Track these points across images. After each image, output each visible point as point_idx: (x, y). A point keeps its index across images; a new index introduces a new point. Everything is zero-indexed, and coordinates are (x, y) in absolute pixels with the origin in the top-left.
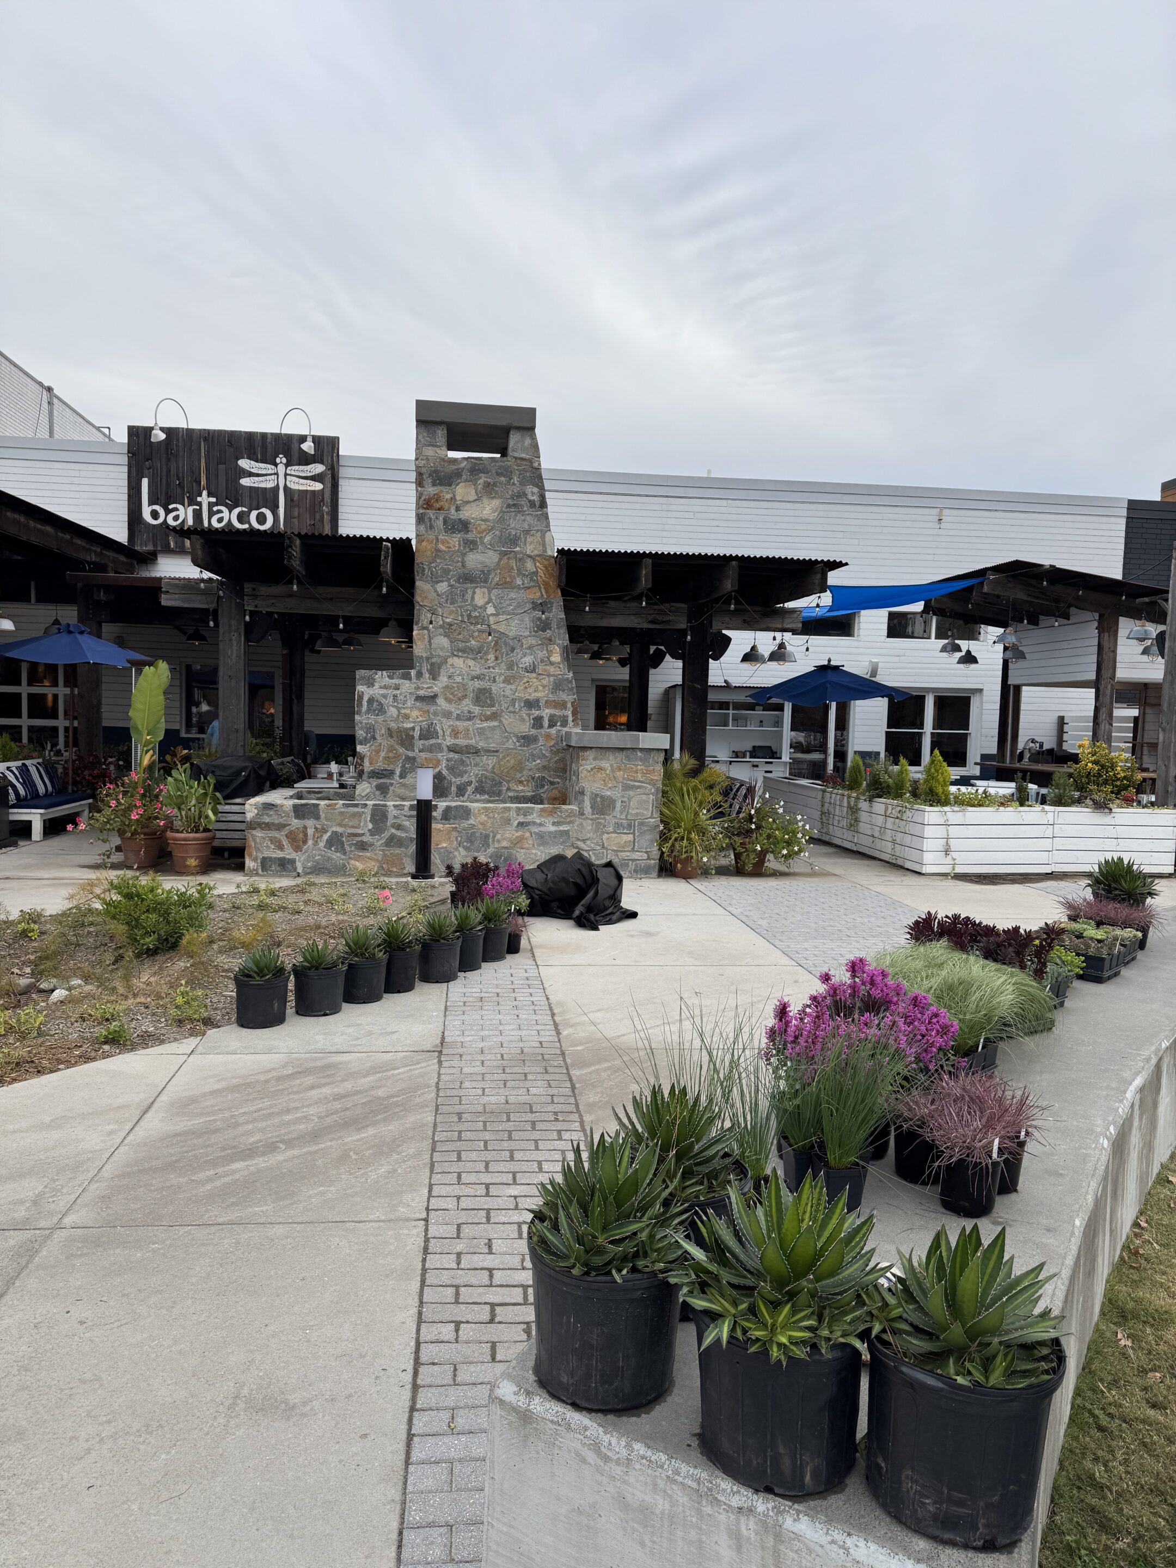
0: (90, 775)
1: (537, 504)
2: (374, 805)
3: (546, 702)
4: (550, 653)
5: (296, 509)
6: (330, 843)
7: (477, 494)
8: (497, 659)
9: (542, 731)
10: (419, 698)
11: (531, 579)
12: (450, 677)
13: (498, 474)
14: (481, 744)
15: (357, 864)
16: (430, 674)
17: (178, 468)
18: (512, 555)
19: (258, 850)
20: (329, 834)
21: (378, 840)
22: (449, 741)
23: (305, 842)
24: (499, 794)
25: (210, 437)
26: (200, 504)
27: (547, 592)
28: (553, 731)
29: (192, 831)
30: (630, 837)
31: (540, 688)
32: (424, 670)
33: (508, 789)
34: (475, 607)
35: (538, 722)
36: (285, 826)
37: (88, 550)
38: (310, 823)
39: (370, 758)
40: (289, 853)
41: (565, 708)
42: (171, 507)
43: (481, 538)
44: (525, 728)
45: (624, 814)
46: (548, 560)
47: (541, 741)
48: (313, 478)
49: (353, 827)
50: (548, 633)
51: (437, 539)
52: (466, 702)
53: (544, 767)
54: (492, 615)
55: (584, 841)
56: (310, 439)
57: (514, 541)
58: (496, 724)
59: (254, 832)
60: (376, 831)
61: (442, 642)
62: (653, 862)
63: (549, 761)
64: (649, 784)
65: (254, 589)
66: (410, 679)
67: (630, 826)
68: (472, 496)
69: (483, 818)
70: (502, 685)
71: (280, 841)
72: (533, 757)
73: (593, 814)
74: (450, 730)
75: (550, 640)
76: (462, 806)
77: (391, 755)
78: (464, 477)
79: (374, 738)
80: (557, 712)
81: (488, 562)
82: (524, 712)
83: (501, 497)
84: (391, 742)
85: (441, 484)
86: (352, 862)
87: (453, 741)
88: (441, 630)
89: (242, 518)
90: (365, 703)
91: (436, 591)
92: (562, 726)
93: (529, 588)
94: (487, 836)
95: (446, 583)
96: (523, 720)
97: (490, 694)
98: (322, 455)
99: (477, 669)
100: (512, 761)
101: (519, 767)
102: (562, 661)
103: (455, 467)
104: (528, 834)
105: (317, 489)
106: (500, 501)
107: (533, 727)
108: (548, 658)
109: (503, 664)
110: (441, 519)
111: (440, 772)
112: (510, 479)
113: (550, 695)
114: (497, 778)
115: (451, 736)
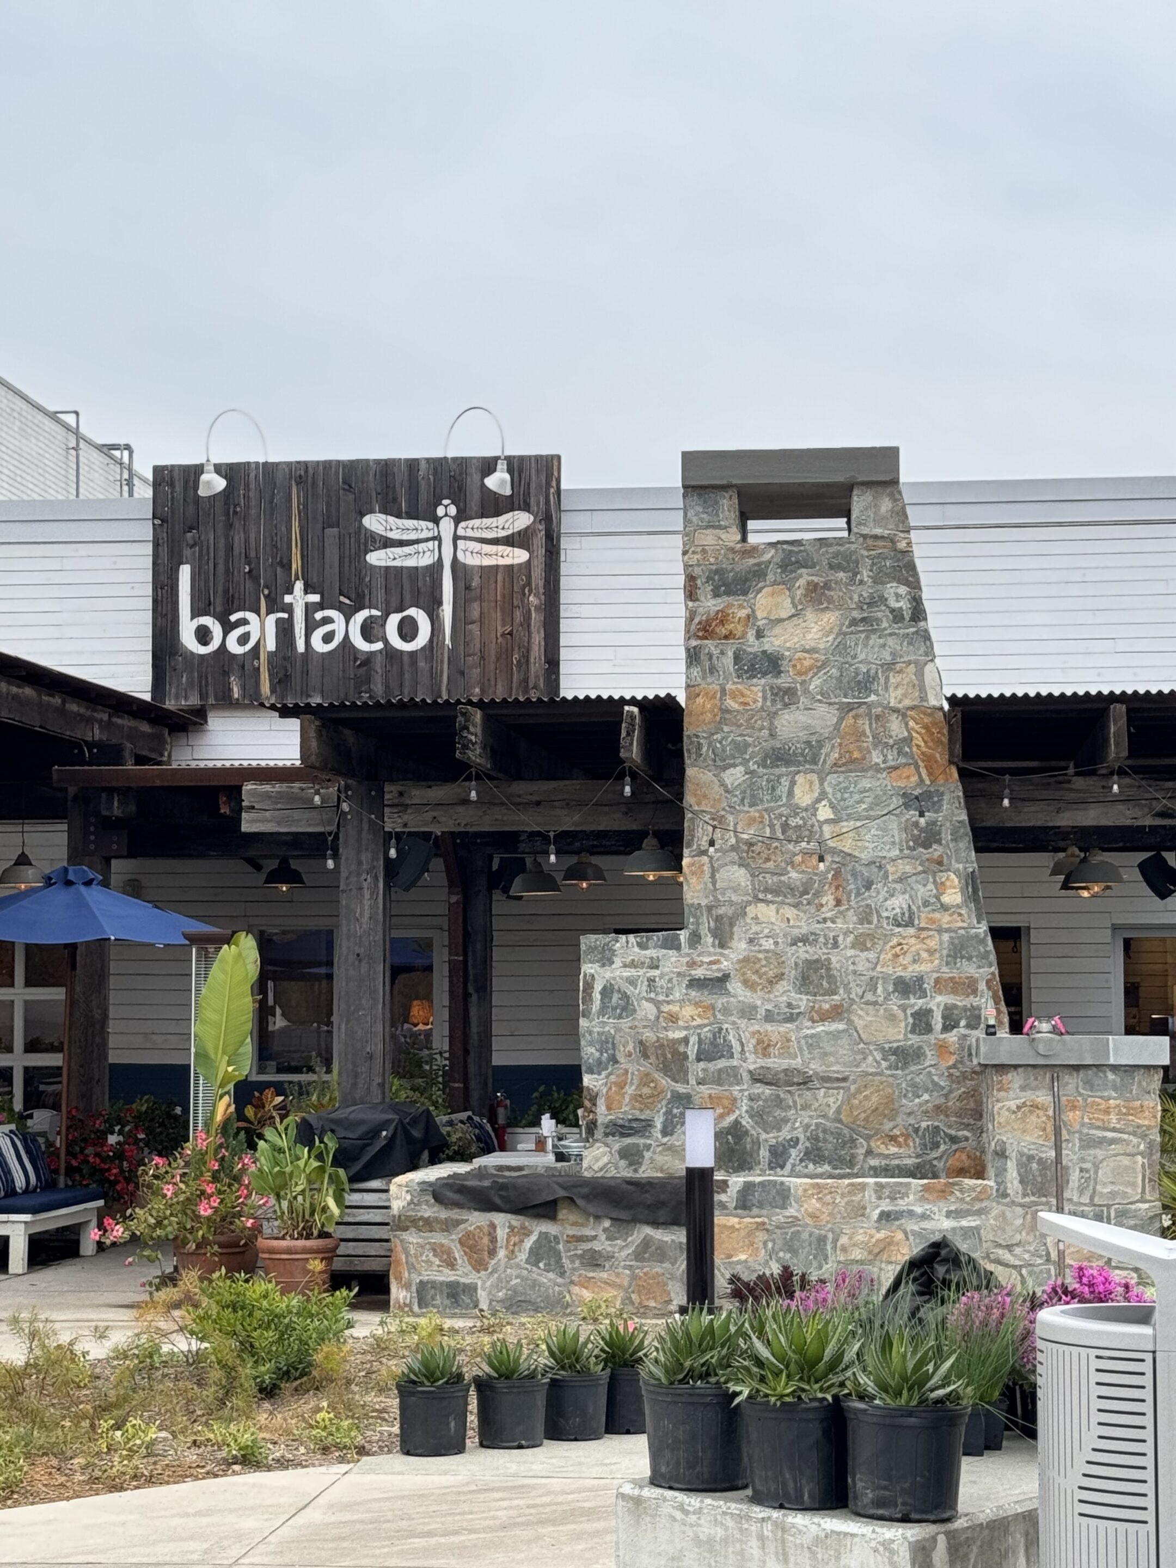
0: (97, 1155)
1: (908, 614)
3: (937, 981)
4: (941, 887)
5: (476, 605)
6: (535, 1255)
7: (795, 606)
8: (838, 903)
9: (931, 1038)
10: (696, 983)
11: (900, 752)
12: (751, 941)
13: (831, 567)
14: (815, 1067)
16: (715, 936)
17: (247, 541)
18: (862, 710)
19: (411, 1267)
20: (534, 1238)
21: (622, 1248)
22: (753, 1062)
23: (492, 1252)
24: (851, 1164)
25: (309, 477)
26: (289, 609)
27: (930, 774)
28: (952, 1037)
29: (301, 1236)
31: (924, 955)
32: (704, 931)
33: (869, 1152)
34: (795, 810)
35: (921, 1021)
36: (458, 1223)
37: (89, 721)
38: (501, 1218)
39: (608, 1098)
40: (464, 1274)
41: (975, 992)
42: (233, 618)
43: (803, 683)
44: (897, 1033)
45: (1088, 1194)
46: (930, 715)
47: (930, 1058)
49: (575, 1224)
50: (936, 850)
51: (723, 691)
52: (782, 986)
53: (938, 1108)
54: (827, 821)
55: (1009, 1248)
56: (502, 465)
57: (865, 684)
58: (841, 1026)
59: (405, 1236)
60: (618, 1231)
61: (735, 876)
63: (946, 1096)
64: (1134, 1134)
65: (401, 794)
66: (678, 948)
68: (786, 609)
69: (813, 1204)
70: (850, 952)
71: (449, 1252)
72: (916, 1090)
73: (1025, 1195)
74: (754, 1041)
75: (940, 863)
76: (774, 1183)
77: (646, 1091)
78: (770, 577)
79: (614, 1060)
80: (960, 1001)
81: (817, 724)
82: (894, 1004)
83: (840, 608)
84: (647, 1066)
85: (728, 593)
86: (576, 1289)
87: (761, 1062)
88: (734, 855)
89: (368, 631)
90: (597, 996)
91: (723, 784)
92: (968, 1026)
93: (896, 768)
94: (822, 1240)
95: (740, 769)
96: (892, 1018)
97: (829, 969)
98: (527, 494)
99: (802, 923)
100: (875, 1099)
101: (889, 1109)
102: (965, 902)
103: (752, 561)
104: (900, 1236)
105: (517, 561)
106: (837, 613)
107: (913, 1031)
108: (938, 898)
109: (851, 912)
110: (730, 654)
111: (737, 1123)
112: (855, 574)
113: (944, 969)
114: (846, 1131)
115: (756, 1052)
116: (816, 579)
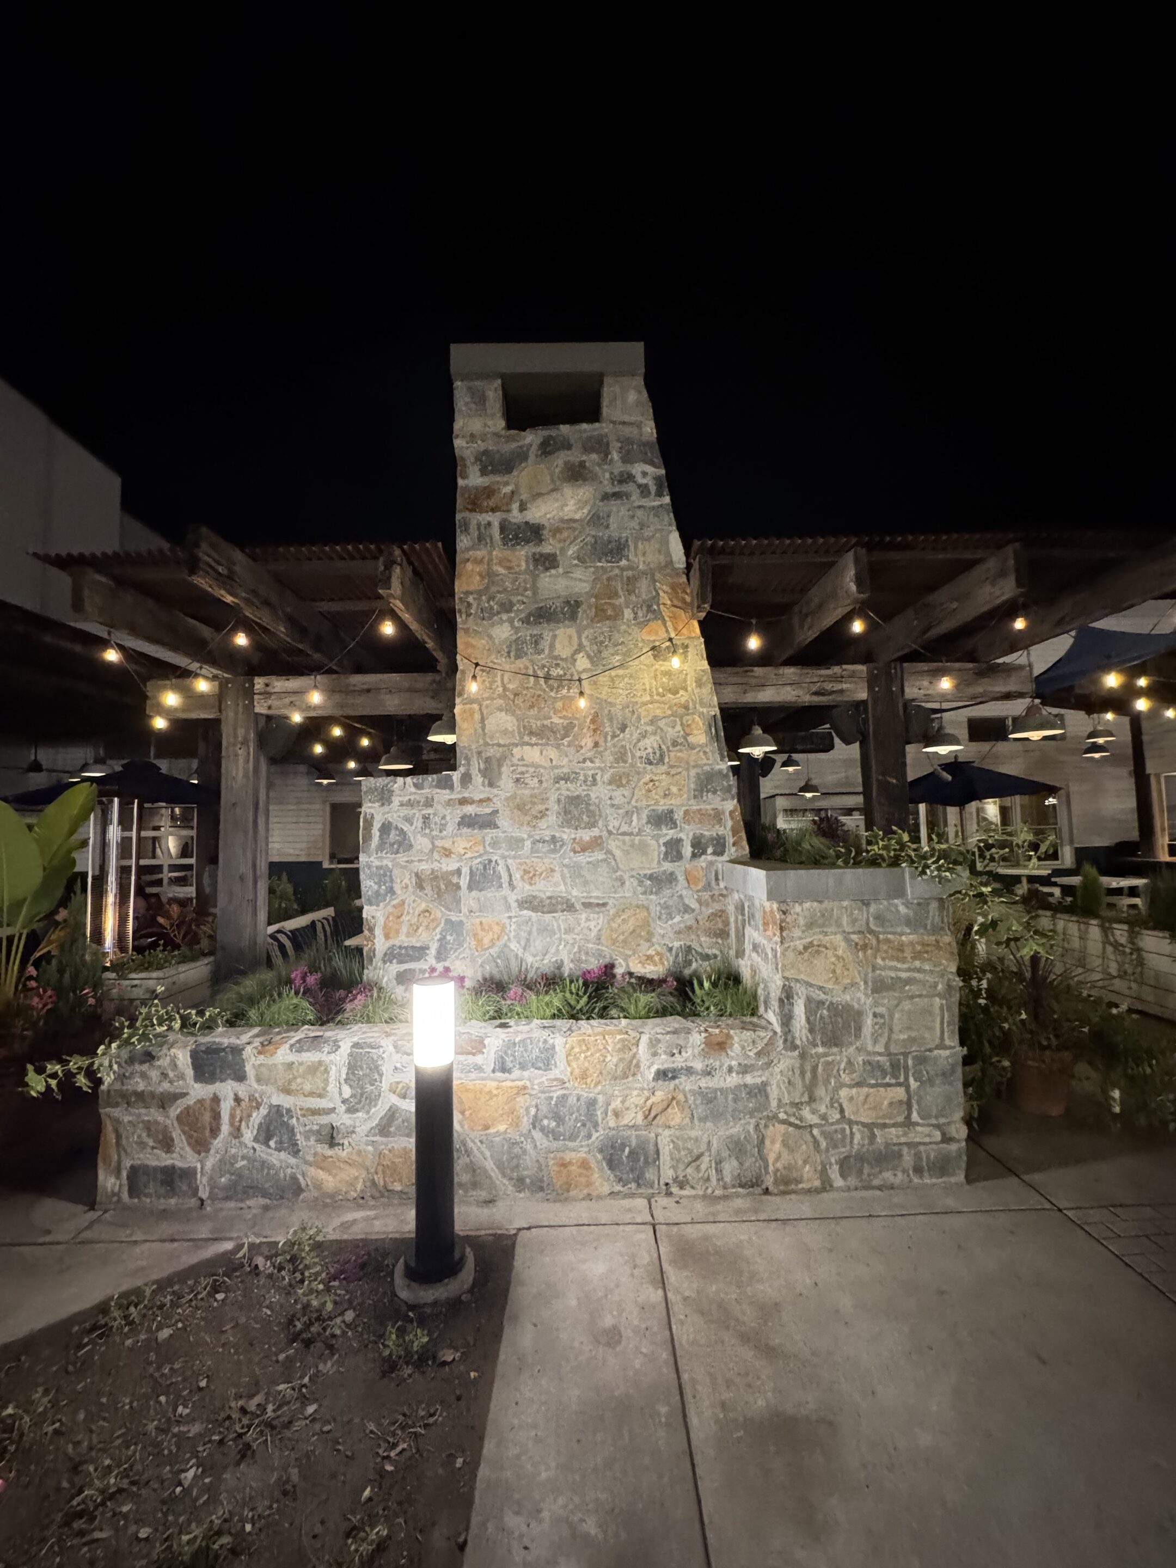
1: (653, 489)
3: (686, 813)
4: (687, 729)
6: (265, 1133)
7: (553, 482)
8: (596, 744)
9: (682, 865)
10: (467, 820)
11: (649, 609)
12: (518, 780)
13: (585, 448)
14: (577, 894)
15: (323, 1175)
16: (484, 776)
18: (615, 574)
19: (122, 1150)
20: (264, 1111)
21: (365, 1121)
22: (520, 891)
23: (215, 1131)
27: (675, 629)
28: (700, 864)
30: (900, 1094)
31: (674, 790)
32: (474, 772)
34: (557, 662)
35: (673, 850)
36: (175, 1097)
38: (226, 1090)
39: (386, 927)
40: (181, 1156)
41: (720, 822)
43: (562, 549)
44: (651, 861)
46: (675, 576)
47: (681, 883)
49: (311, 1094)
50: (683, 697)
51: (491, 557)
52: (547, 820)
53: (689, 928)
54: (585, 670)
57: (617, 550)
58: (601, 856)
59: (116, 1113)
60: (361, 1100)
61: (503, 721)
62: (954, 1147)
63: (696, 917)
64: (931, 974)
68: (545, 484)
70: (607, 789)
71: (166, 1132)
72: (669, 912)
73: (815, 1045)
74: (521, 872)
75: (686, 707)
76: (537, 1041)
77: (421, 920)
78: (531, 457)
79: (391, 891)
80: (708, 832)
81: (576, 586)
82: (649, 834)
83: (593, 484)
84: (422, 897)
85: (494, 472)
86: (311, 1171)
87: (528, 891)
88: (501, 702)
90: (376, 833)
91: (491, 639)
92: (714, 853)
93: (645, 624)
94: (591, 1104)
95: (507, 625)
96: (646, 847)
97: (588, 804)
99: (564, 763)
100: (632, 922)
101: (645, 931)
102: (709, 742)
103: (515, 448)
104: (678, 1097)
106: (591, 489)
107: (666, 858)
108: (685, 738)
109: (608, 753)
110: (497, 524)
112: (606, 455)
113: (692, 802)
114: (606, 952)
115: (523, 882)
116: (572, 459)
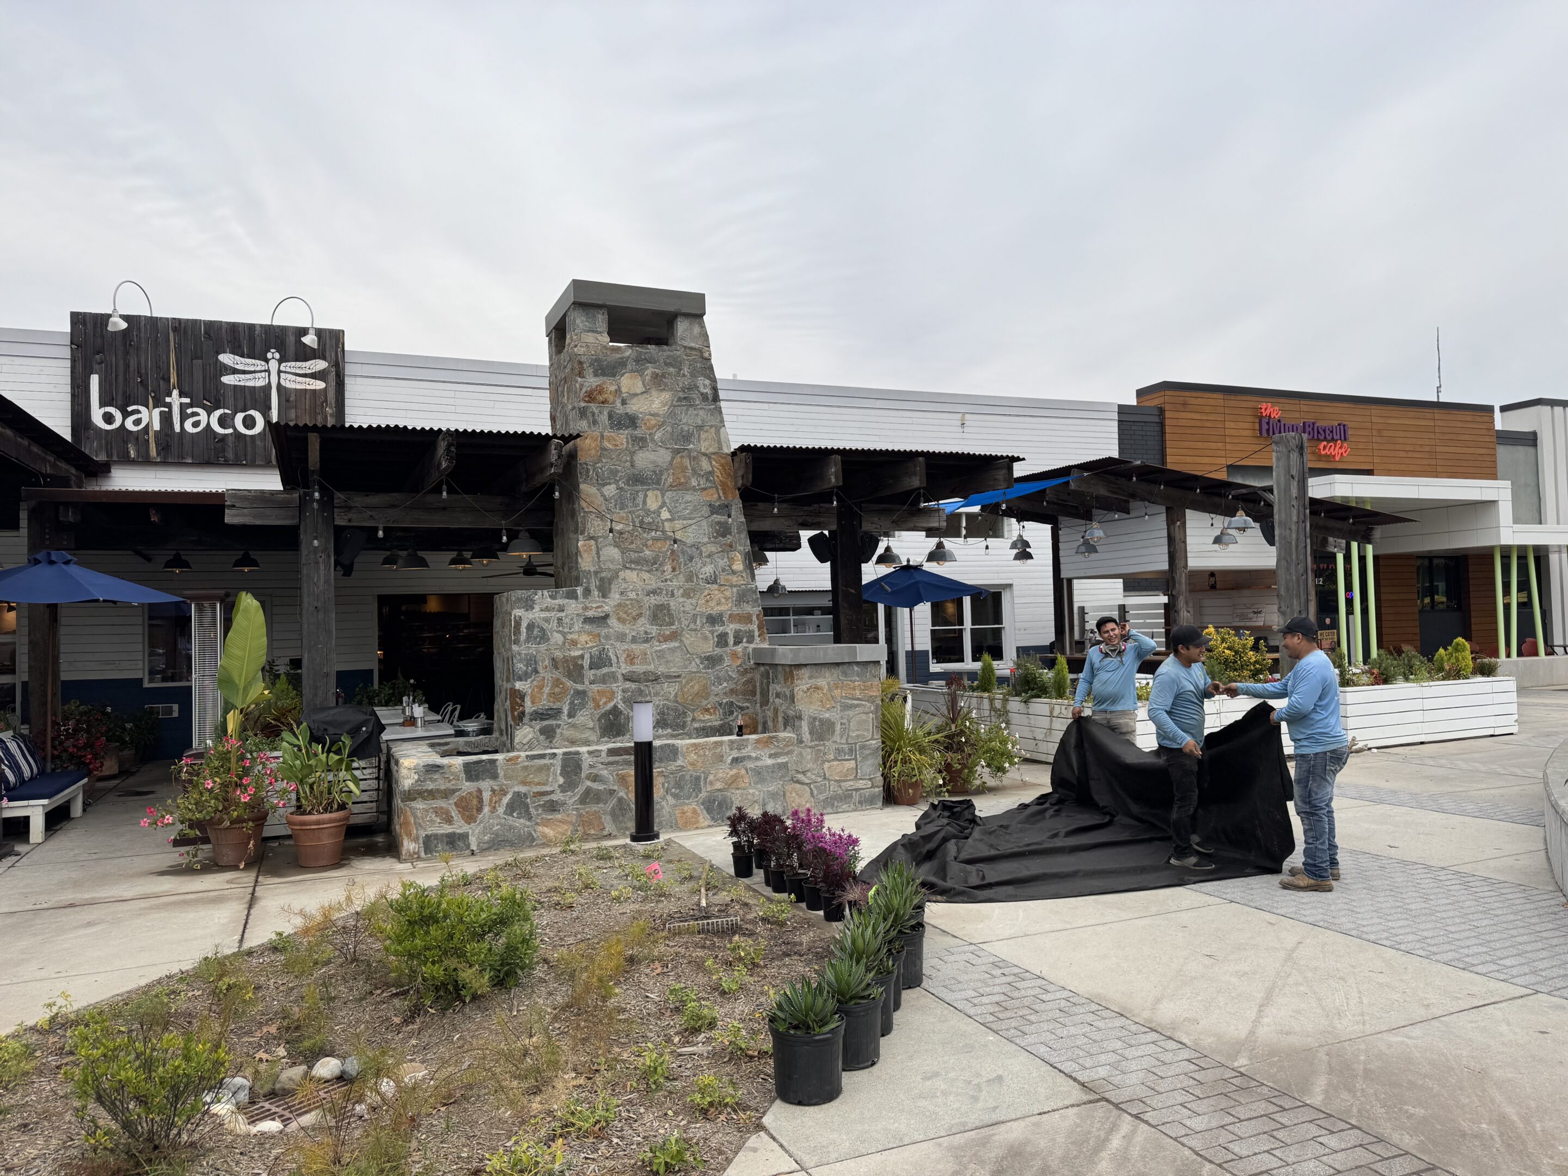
1: (710, 397)
2: (565, 754)
3: (730, 616)
4: (731, 560)
5: (293, 411)
6: (511, 808)
7: (645, 386)
8: (674, 569)
9: (728, 649)
10: (588, 620)
11: (707, 480)
12: (622, 593)
13: (666, 364)
14: (662, 669)
15: (546, 830)
16: (599, 590)
17: (139, 363)
18: (685, 453)
19: (419, 826)
20: (509, 796)
21: (571, 797)
22: (625, 668)
23: (480, 810)
24: (683, 726)
25: (182, 328)
26: (169, 406)
27: (724, 493)
28: (739, 649)
29: (326, 810)
30: (852, 764)
31: (723, 600)
32: (593, 587)
33: (694, 720)
34: (648, 513)
35: (722, 640)
36: (454, 791)
37: (43, 460)
38: (486, 785)
39: (532, 696)
40: (459, 827)
41: (751, 622)
42: (130, 409)
43: (650, 434)
44: (709, 648)
45: (845, 737)
46: (725, 458)
47: (727, 661)
48: (314, 376)
49: (539, 784)
50: (729, 539)
51: (602, 436)
52: (642, 620)
53: (732, 691)
54: (667, 520)
55: (804, 773)
56: (312, 332)
57: (687, 438)
58: (677, 644)
59: (414, 804)
60: (568, 786)
61: (612, 553)
62: (877, 790)
63: (736, 683)
64: (868, 701)
65: (348, 500)
66: (576, 598)
67: (851, 750)
68: (639, 388)
69: (693, 756)
70: (681, 600)
71: (447, 812)
72: (719, 680)
73: (812, 741)
74: (625, 656)
75: (731, 546)
76: (668, 745)
77: (557, 690)
78: (629, 366)
79: (536, 671)
80: (743, 627)
81: (660, 461)
82: (707, 629)
83: (671, 390)
84: (556, 674)
85: (604, 374)
86: (540, 828)
87: (629, 668)
88: (611, 540)
89: (222, 422)
90: (523, 630)
91: (603, 495)
92: (748, 642)
93: (705, 489)
95: (613, 487)
96: (705, 638)
97: (669, 610)
98: (324, 350)
99: (652, 581)
100: (696, 687)
101: (704, 693)
102: (744, 569)
103: (618, 356)
104: (743, 772)
105: (318, 388)
106: (670, 393)
107: (717, 646)
108: (730, 566)
109: (681, 576)
110: (606, 413)
111: (615, 707)
112: (680, 370)
113: (734, 608)
114: (680, 708)
115: (626, 663)
116: (657, 371)
